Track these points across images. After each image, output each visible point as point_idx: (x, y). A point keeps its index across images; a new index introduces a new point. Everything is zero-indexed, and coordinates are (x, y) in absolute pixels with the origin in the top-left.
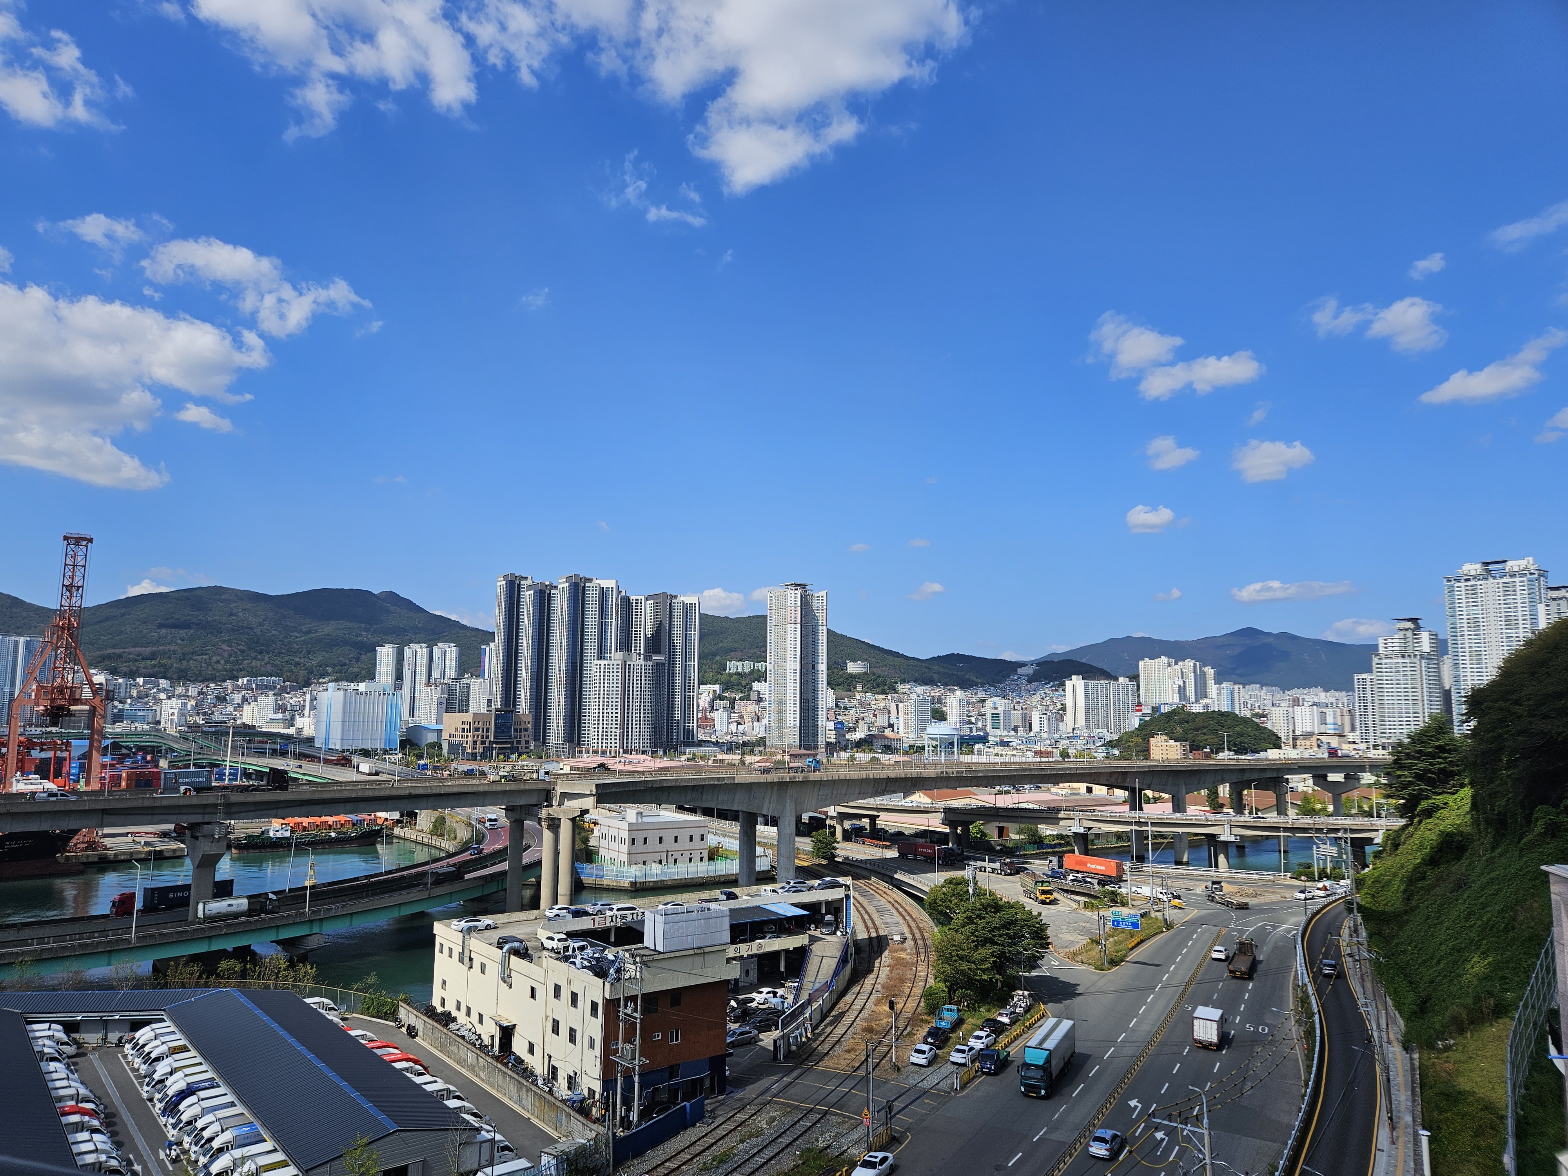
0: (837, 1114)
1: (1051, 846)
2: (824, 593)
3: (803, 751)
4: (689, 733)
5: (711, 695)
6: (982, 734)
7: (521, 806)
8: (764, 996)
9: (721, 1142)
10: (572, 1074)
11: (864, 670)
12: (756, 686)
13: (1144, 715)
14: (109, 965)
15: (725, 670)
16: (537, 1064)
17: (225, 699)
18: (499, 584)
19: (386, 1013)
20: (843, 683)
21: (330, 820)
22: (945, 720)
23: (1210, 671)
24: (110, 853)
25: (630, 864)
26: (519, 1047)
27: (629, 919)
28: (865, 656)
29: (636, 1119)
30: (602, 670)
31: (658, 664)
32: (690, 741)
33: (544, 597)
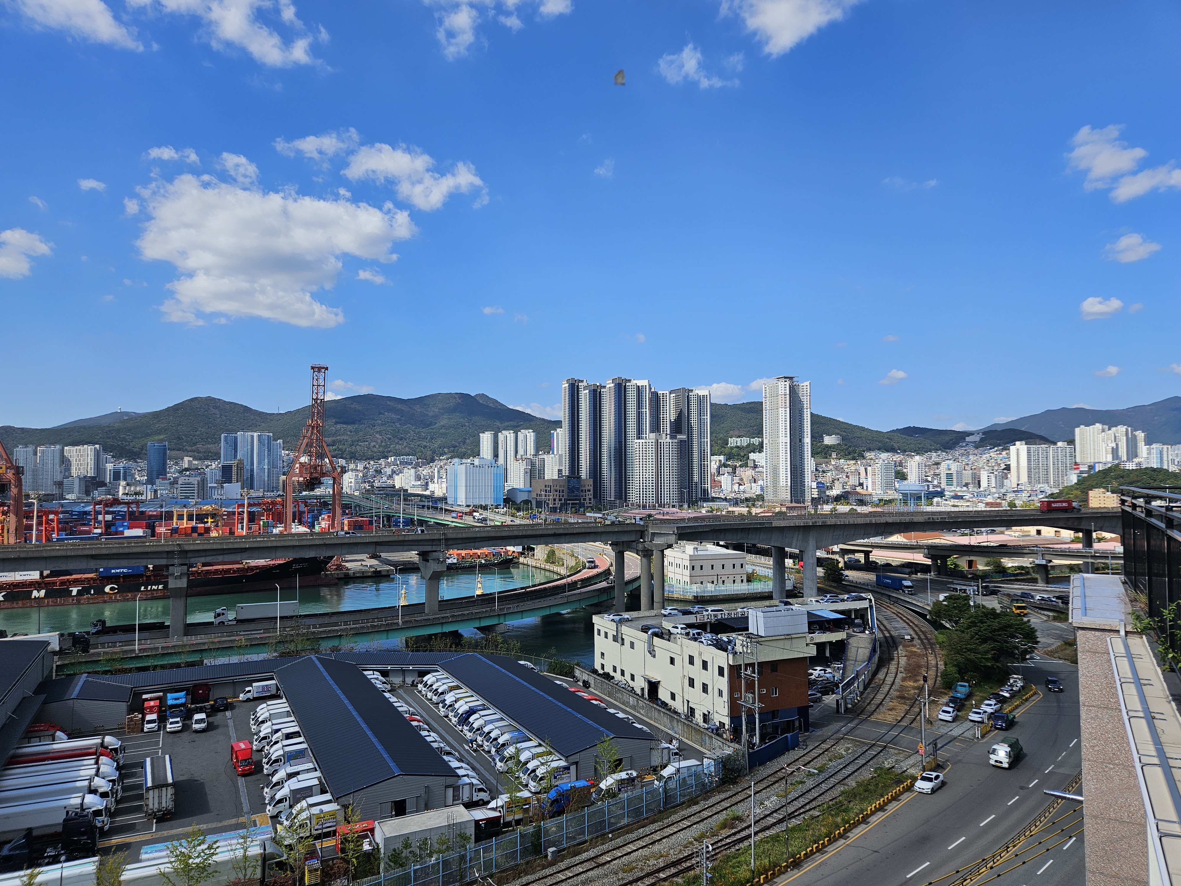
0: (893, 748)
1: (1014, 575)
2: (808, 383)
3: (794, 505)
4: (705, 491)
5: (717, 464)
6: (939, 490)
7: (623, 542)
8: (817, 672)
9: (816, 760)
10: (707, 713)
11: (838, 442)
12: (752, 456)
13: (1082, 472)
14: (387, 638)
15: (727, 444)
16: (678, 705)
17: (381, 472)
18: (564, 386)
19: (566, 672)
20: (821, 452)
21: (479, 552)
22: (906, 479)
23: (1140, 435)
24: (351, 572)
25: (691, 583)
26: (663, 695)
27: (719, 617)
28: (837, 431)
29: (758, 742)
30: (641, 447)
31: (681, 441)
32: (706, 498)
33: (596, 395)
